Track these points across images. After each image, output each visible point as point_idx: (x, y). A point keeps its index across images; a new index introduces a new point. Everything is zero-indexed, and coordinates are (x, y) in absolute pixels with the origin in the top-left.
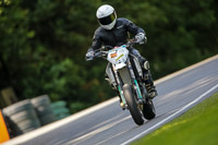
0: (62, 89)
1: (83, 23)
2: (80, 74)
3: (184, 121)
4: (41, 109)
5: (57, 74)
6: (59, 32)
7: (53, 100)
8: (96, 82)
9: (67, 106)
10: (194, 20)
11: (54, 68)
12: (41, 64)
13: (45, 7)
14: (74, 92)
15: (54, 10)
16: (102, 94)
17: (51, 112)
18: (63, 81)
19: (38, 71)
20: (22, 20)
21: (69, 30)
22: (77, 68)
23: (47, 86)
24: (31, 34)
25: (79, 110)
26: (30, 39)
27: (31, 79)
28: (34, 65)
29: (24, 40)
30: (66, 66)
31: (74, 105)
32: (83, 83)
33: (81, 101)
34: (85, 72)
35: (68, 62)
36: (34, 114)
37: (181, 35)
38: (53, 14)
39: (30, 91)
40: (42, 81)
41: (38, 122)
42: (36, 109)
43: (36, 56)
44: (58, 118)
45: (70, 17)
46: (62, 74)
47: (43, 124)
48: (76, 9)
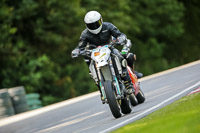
0: (37, 83)
1: (61, 24)
2: (55, 71)
3: (145, 124)
4: (16, 99)
5: (34, 68)
6: (39, 31)
7: (28, 92)
8: (69, 79)
9: (40, 99)
10: (163, 31)
11: (31, 63)
12: (20, 58)
13: (28, 6)
14: (48, 86)
15: (36, 10)
16: (73, 91)
17: (25, 102)
18: (38, 76)
19: (17, 64)
20: (7, 18)
21: (47, 30)
22: (52, 64)
23: (24, 78)
24: (13, 30)
25: (50, 103)
26: (11, 35)
27: (10, 71)
28: (13, 59)
29: (6, 35)
30: (42, 62)
31: (46, 99)
32: (57, 78)
33: (54, 95)
34: (59, 69)
35: (45, 58)
36: (10, 102)
37: (151, 45)
38: (35, 13)
39: (8, 81)
40: (20, 73)
41: (12, 110)
42: (12, 98)
43: (15, 50)
44: (31, 108)
45: (49, 18)
46: (38, 69)
47: (17, 112)
48: (56, 11)
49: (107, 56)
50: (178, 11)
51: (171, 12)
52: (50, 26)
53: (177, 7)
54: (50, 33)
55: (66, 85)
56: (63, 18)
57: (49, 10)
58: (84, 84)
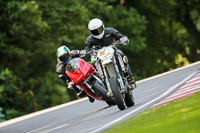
2: (18, 85)
6: (2, 44)
8: (31, 93)
9: (3, 112)
21: (10, 43)
22: (15, 78)
30: (5, 75)
33: (16, 109)
34: (22, 83)
35: (7, 72)
45: (11, 32)
48: (18, 25)
49: (112, 55)
50: (140, 24)
51: (134, 25)
52: (12, 40)
53: (139, 21)
54: (12, 47)
55: (28, 98)
56: (25, 32)
57: (12, 24)
58: (47, 97)
